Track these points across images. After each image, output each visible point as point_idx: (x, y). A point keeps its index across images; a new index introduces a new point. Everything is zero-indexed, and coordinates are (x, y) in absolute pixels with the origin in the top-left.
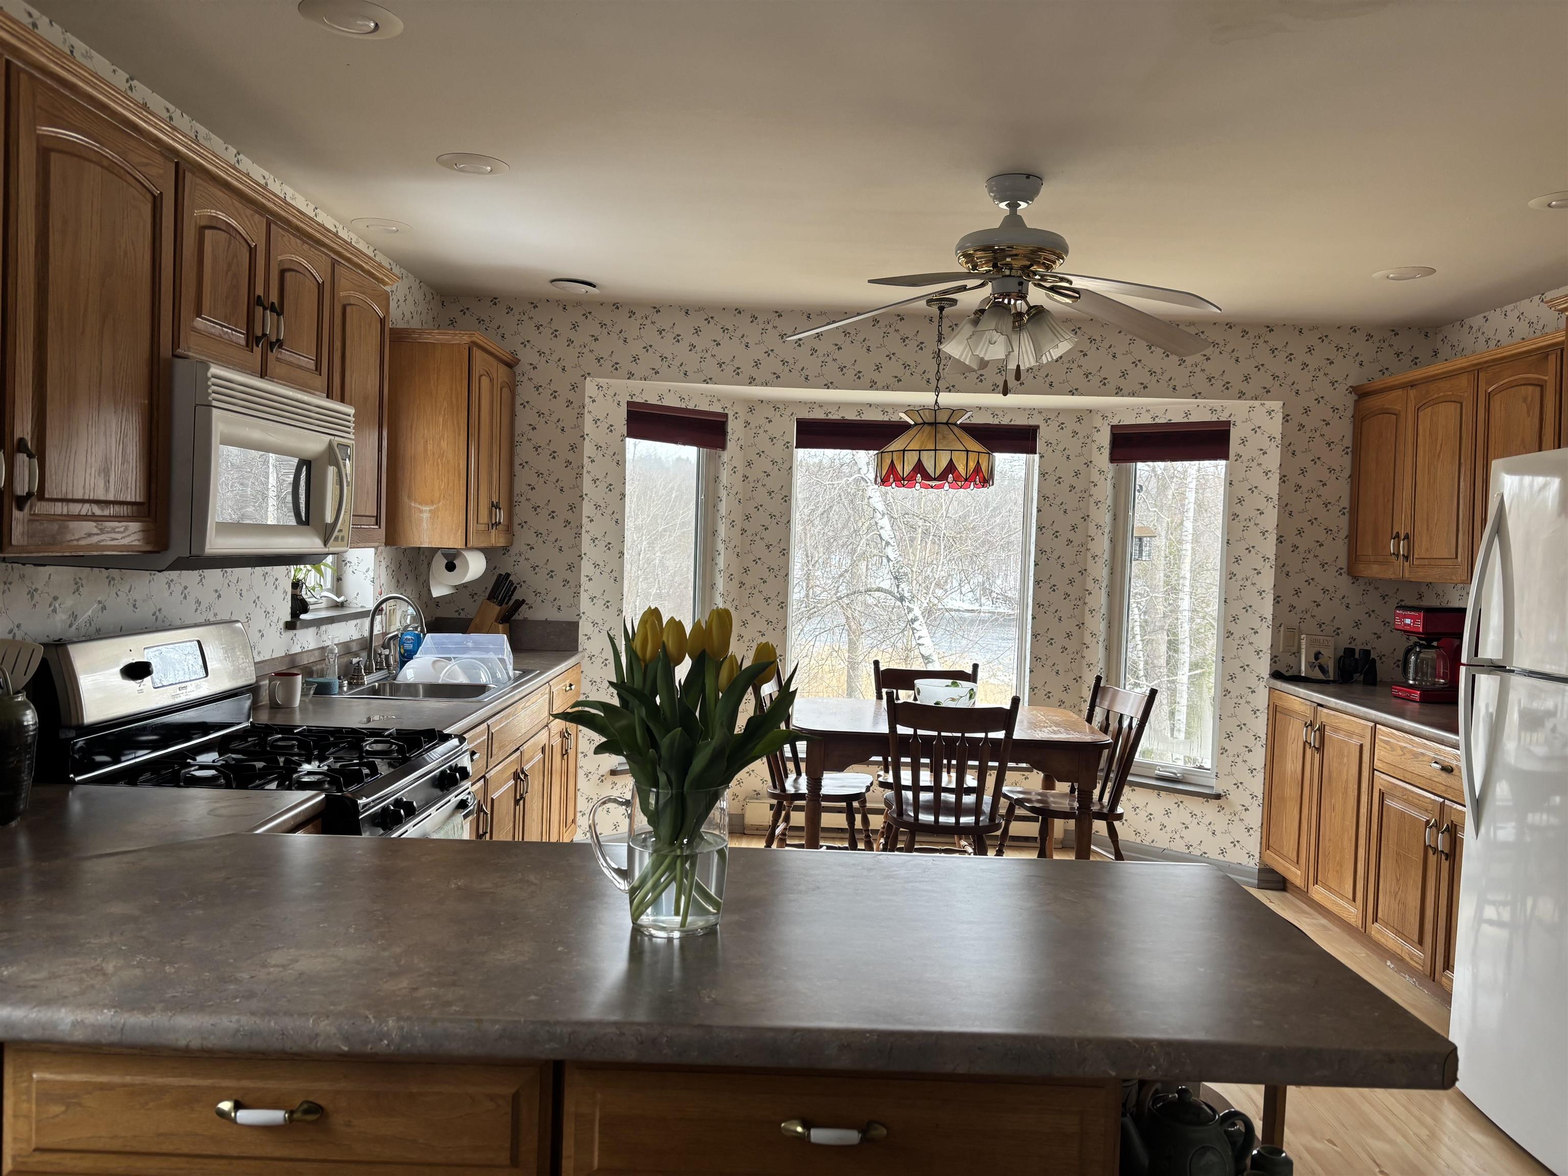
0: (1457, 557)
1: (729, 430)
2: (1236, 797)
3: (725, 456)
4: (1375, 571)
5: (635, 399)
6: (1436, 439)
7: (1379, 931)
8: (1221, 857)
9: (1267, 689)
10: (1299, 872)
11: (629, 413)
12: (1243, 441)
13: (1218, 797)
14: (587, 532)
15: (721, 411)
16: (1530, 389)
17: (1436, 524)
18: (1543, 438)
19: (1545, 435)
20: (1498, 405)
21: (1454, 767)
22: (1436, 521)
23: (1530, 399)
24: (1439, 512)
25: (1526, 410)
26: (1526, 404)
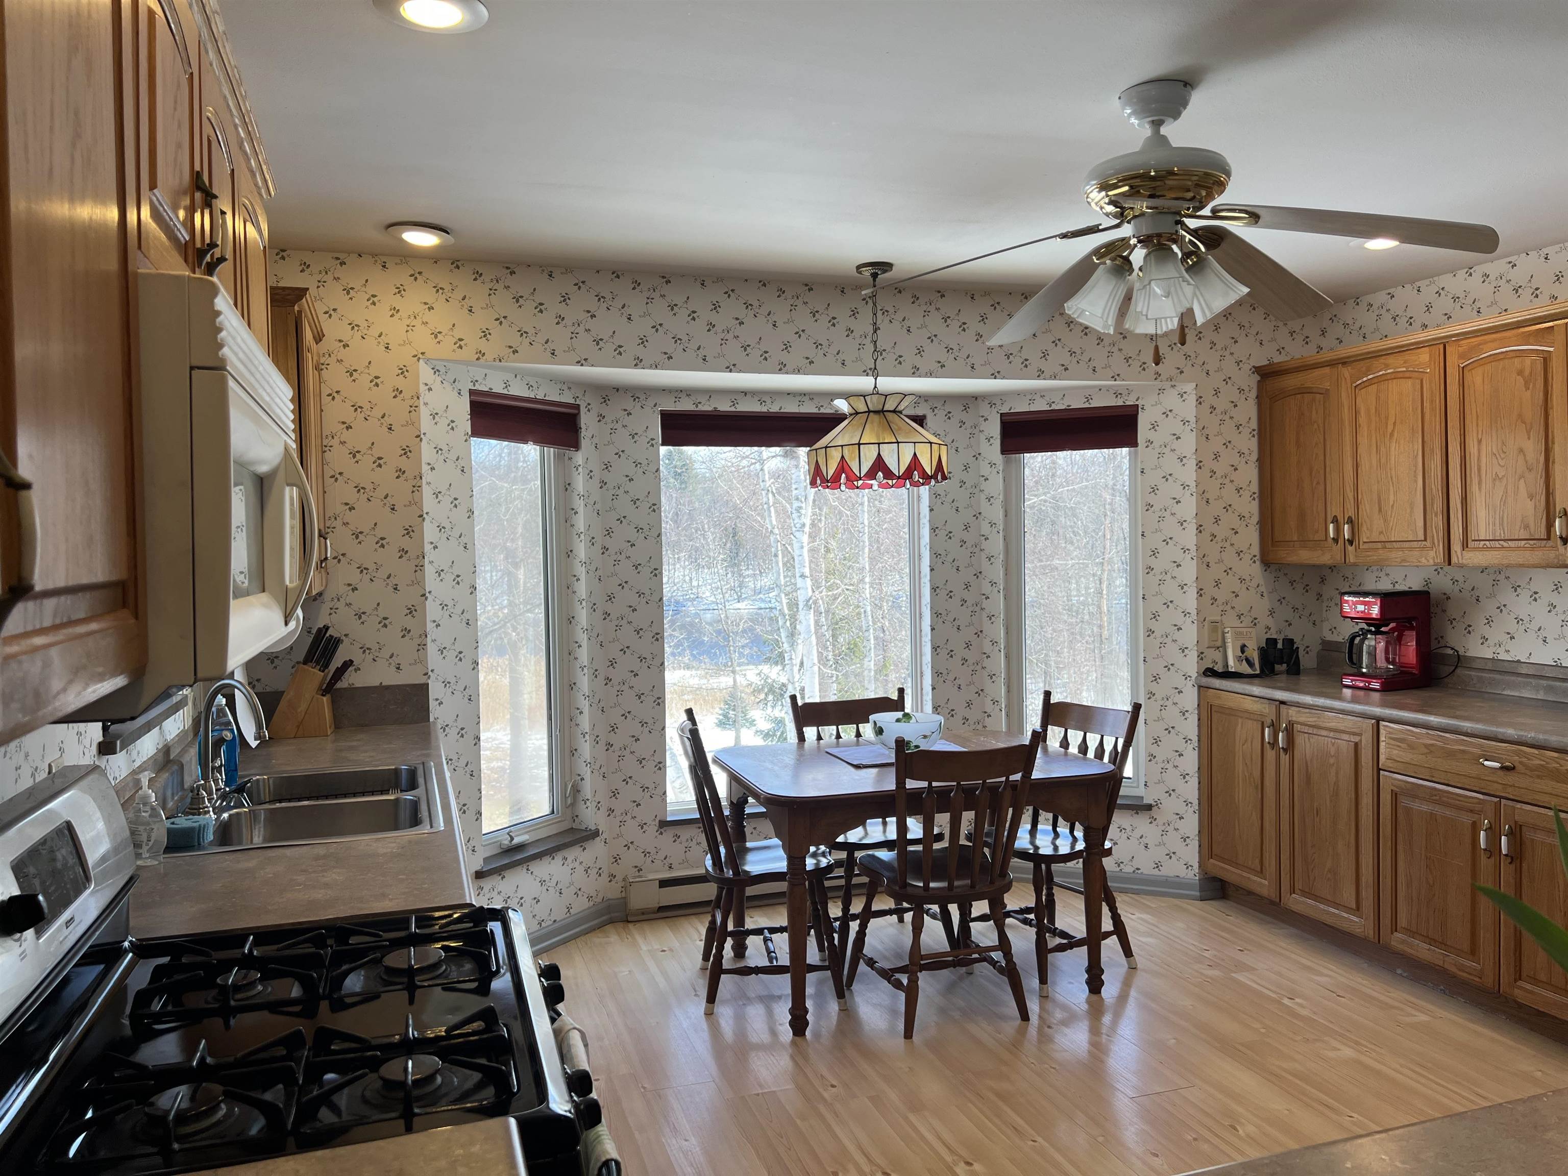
0: (1425, 540)
1: (583, 426)
2: (1170, 806)
3: (579, 457)
4: (1305, 556)
5: (478, 387)
6: (1387, 418)
7: (1403, 942)
8: (1156, 872)
9: (1196, 688)
10: (1266, 882)
11: (473, 404)
12: (1154, 426)
13: (1149, 807)
14: (431, 562)
15: (572, 401)
16: (1528, 361)
17: (1393, 506)
18: (1551, 412)
19: (1552, 408)
20: (1478, 380)
21: (1516, 764)
22: (1391, 503)
23: (1527, 373)
24: (1395, 493)
25: (1523, 383)
26: (1523, 377)
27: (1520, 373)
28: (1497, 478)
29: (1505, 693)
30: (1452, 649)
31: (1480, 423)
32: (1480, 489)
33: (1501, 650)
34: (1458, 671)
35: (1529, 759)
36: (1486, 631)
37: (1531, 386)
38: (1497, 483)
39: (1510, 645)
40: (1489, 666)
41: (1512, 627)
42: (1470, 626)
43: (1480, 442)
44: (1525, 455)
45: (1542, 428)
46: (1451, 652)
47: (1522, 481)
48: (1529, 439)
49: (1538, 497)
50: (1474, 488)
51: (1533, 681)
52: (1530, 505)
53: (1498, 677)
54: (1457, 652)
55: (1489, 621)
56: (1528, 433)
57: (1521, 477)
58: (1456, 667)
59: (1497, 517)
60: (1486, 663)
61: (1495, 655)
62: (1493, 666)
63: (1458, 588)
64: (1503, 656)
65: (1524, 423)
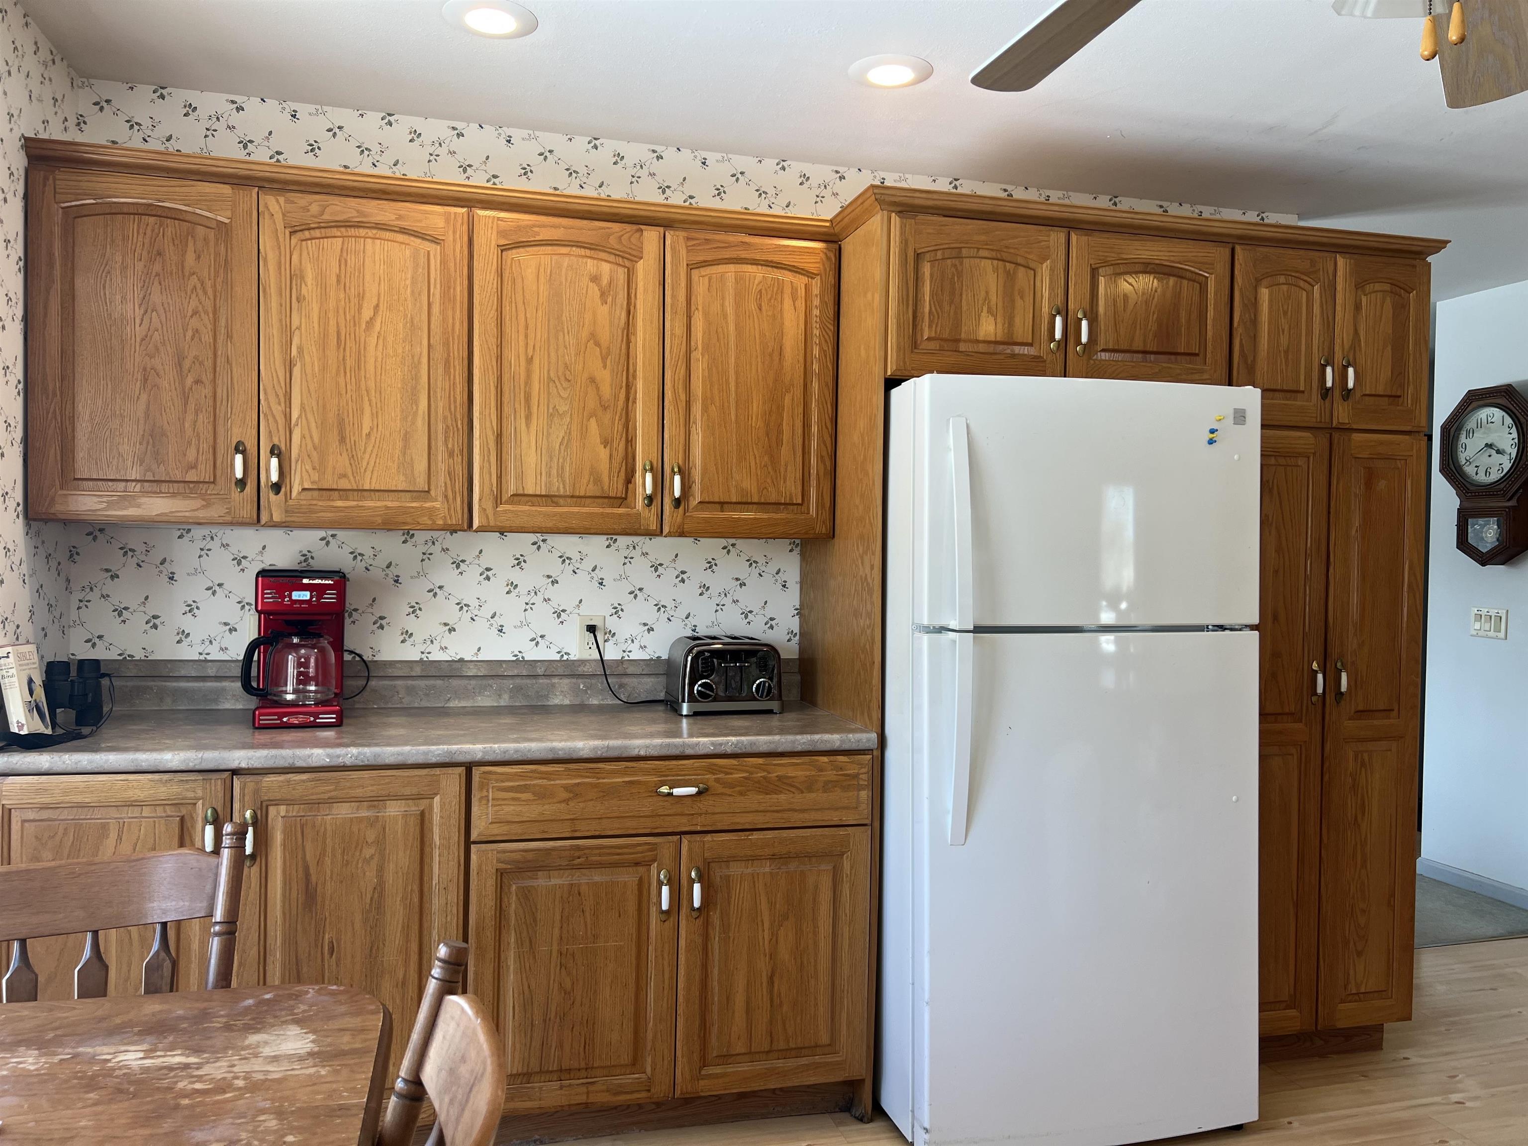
6: (361, 296)
16: (605, 267)
17: (368, 435)
18: (632, 338)
20: (528, 274)
21: (712, 783)
22: (366, 430)
23: (604, 281)
24: (375, 416)
25: (598, 293)
26: (599, 285)
27: (594, 279)
28: (555, 413)
29: (451, 704)
31: (532, 335)
32: (528, 425)
33: (434, 648)
34: (373, 683)
35: (727, 774)
36: (411, 624)
37: (609, 300)
38: (556, 420)
39: (449, 640)
40: (417, 671)
41: (452, 615)
42: (382, 618)
43: (528, 360)
44: (598, 389)
45: (624, 357)
47: (593, 421)
48: (605, 367)
51: (486, 684)
53: (439, 682)
54: (360, 656)
55: (414, 610)
57: (593, 414)
60: (411, 668)
61: (423, 656)
62: (422, 670)
63: (364, 564)
64: (437, 655)
65: (598, 344)
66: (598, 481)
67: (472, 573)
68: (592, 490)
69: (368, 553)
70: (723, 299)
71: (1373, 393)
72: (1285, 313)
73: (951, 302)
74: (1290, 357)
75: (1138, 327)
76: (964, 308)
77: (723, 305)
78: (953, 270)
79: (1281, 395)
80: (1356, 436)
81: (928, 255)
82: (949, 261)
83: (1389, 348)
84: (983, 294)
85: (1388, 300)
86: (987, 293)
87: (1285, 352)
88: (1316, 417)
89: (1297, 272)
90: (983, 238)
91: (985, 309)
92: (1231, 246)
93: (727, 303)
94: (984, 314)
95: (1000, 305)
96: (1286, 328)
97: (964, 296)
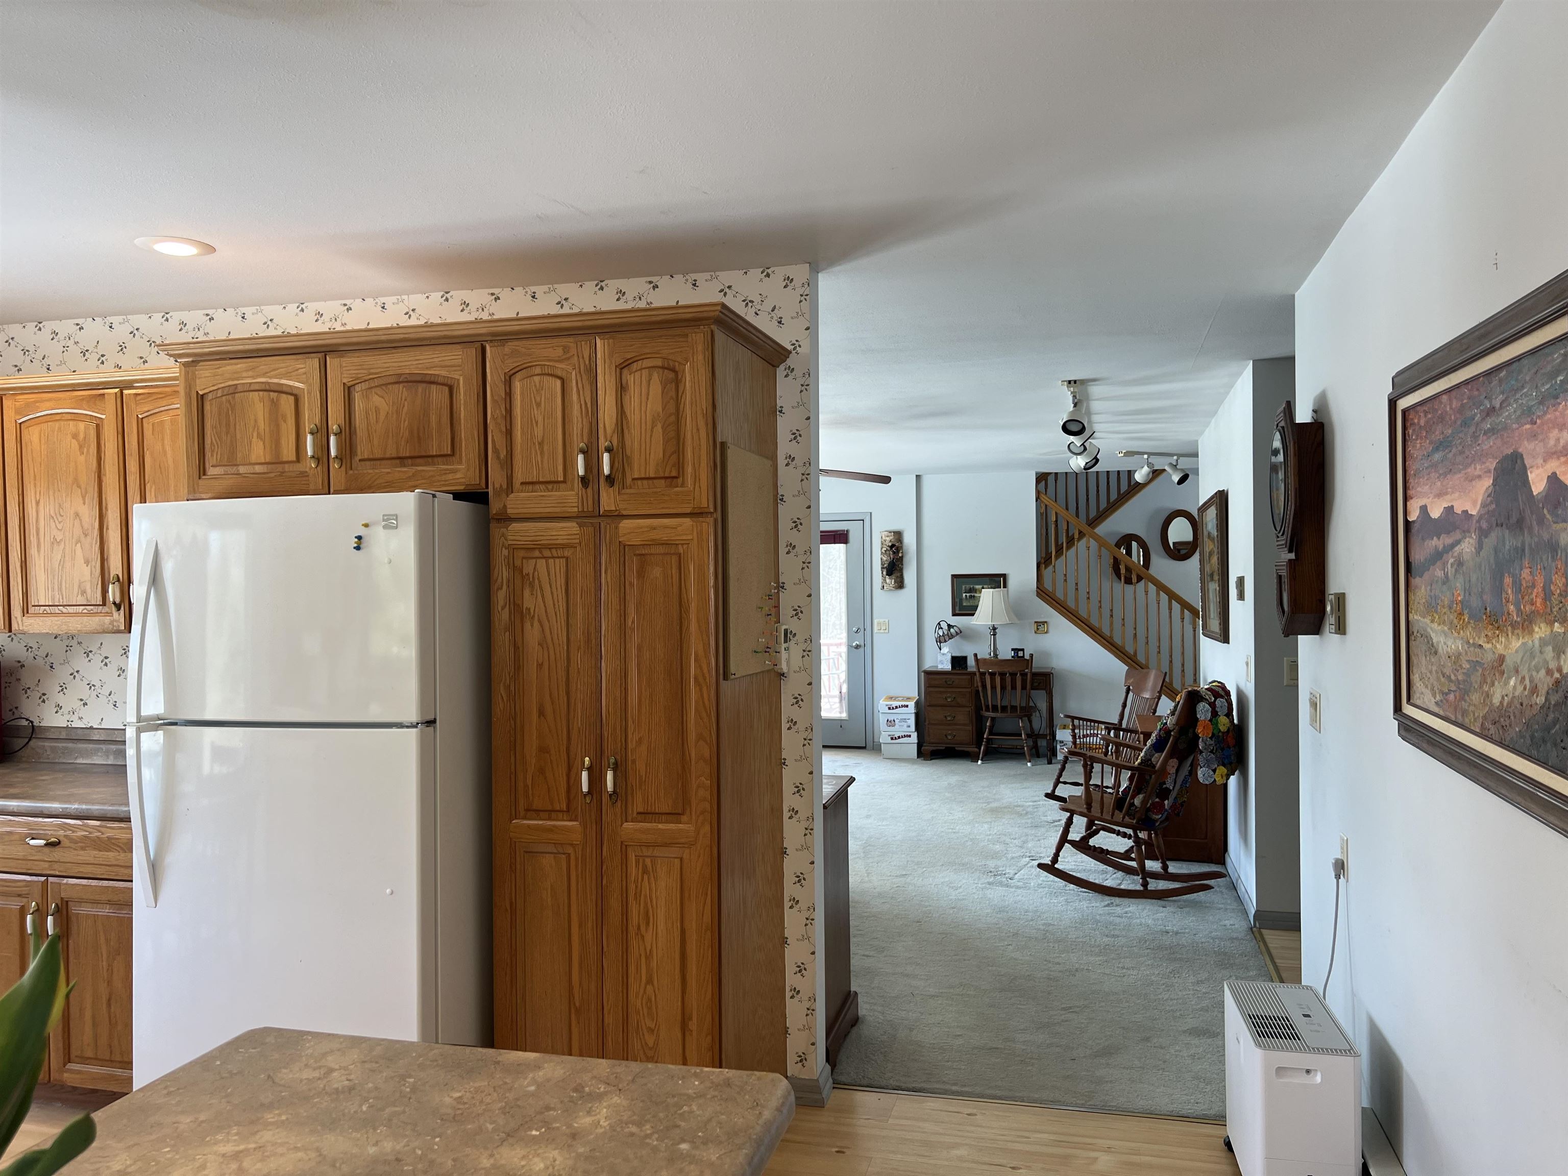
16: (82, 425)
18: (104, 478)
19: (105, 475)
20: (35, 438)
21: (61, 839)
23: (82, 436)
25: (77, 447)
26: (77, 440)
27: (75, 436)
28: (55, 542)
29: (78, 761)
30: (27, 720)
31: (38, 484)
32: (39, 551)
33: (75, 718)
34: (32, 743)
35: (73, 832)
36: (61, 699)
37: (85, 450)
38: (55, 547)
39: (83, 711)
40: (63, 735)
41: (85, 693)
42: (44, 694)
43: (38, 503)
44: (81, 520)
45: (96, 495)
46: (25, 723)
47: (79, 545)
48: (84, 503)
49: (93, 563)
50: (32, 551)
51: (104, 747)
52: (87, 571)
53: (70, 745)
54: (32, 722)
55: (63, 689)
56: (84, 498)
57: (78, 541)
58: (30, 740)
59: (56, 583)
60: (60, 732)
61: (69, 723)
62: (67, 735)
63: (32, 655)
64: (77, 724)
65: (79, 487)
66: (84, 592)
67: (97, 659)
68: (81, 600)
69: (35, 646)
70: (163, 440)
71: (643, 476)
72: (538, 405)
73: (227, 433)
74: (546, 448)
75: (391, 435)
76: (238, 436)
77: (163, 445)
78: (228, 405)
79: (542, 487)
80: (626, 524)
81: (210, 395)
82: (224, 398)
83: (659, 426)
84: (252, 422)
85: (655, 376)
86: (256, 421)
87: (539, 444)
88: (578, 507)
89: (549, 360)
90: (250, 373)
91: (255, 435)
92: (479, 344)
93: (166, 442)
94: (255, 440)
95: (267, 429)
96: (540, 419)
97: (238, 427)
